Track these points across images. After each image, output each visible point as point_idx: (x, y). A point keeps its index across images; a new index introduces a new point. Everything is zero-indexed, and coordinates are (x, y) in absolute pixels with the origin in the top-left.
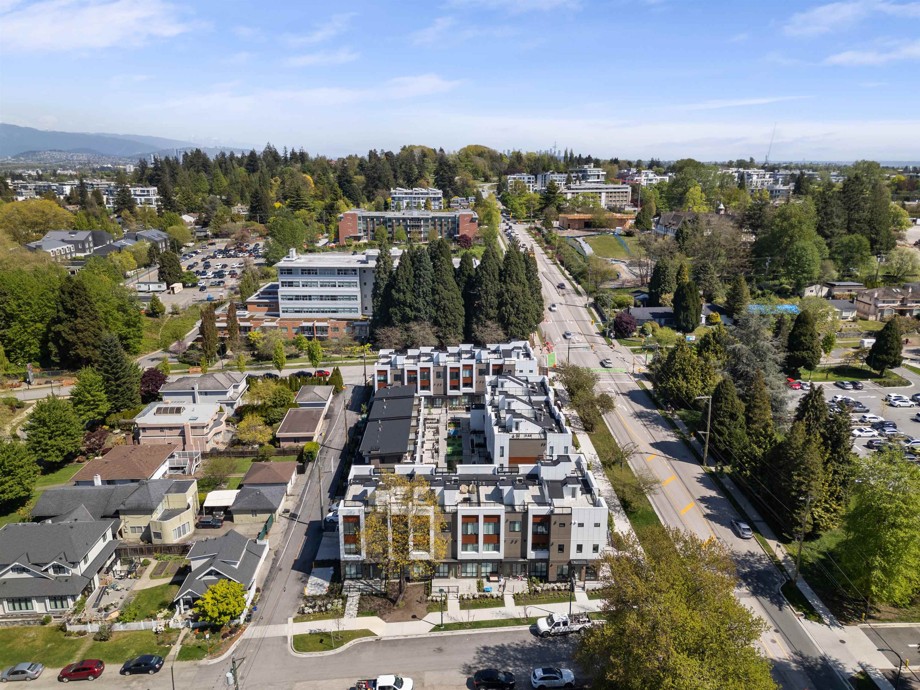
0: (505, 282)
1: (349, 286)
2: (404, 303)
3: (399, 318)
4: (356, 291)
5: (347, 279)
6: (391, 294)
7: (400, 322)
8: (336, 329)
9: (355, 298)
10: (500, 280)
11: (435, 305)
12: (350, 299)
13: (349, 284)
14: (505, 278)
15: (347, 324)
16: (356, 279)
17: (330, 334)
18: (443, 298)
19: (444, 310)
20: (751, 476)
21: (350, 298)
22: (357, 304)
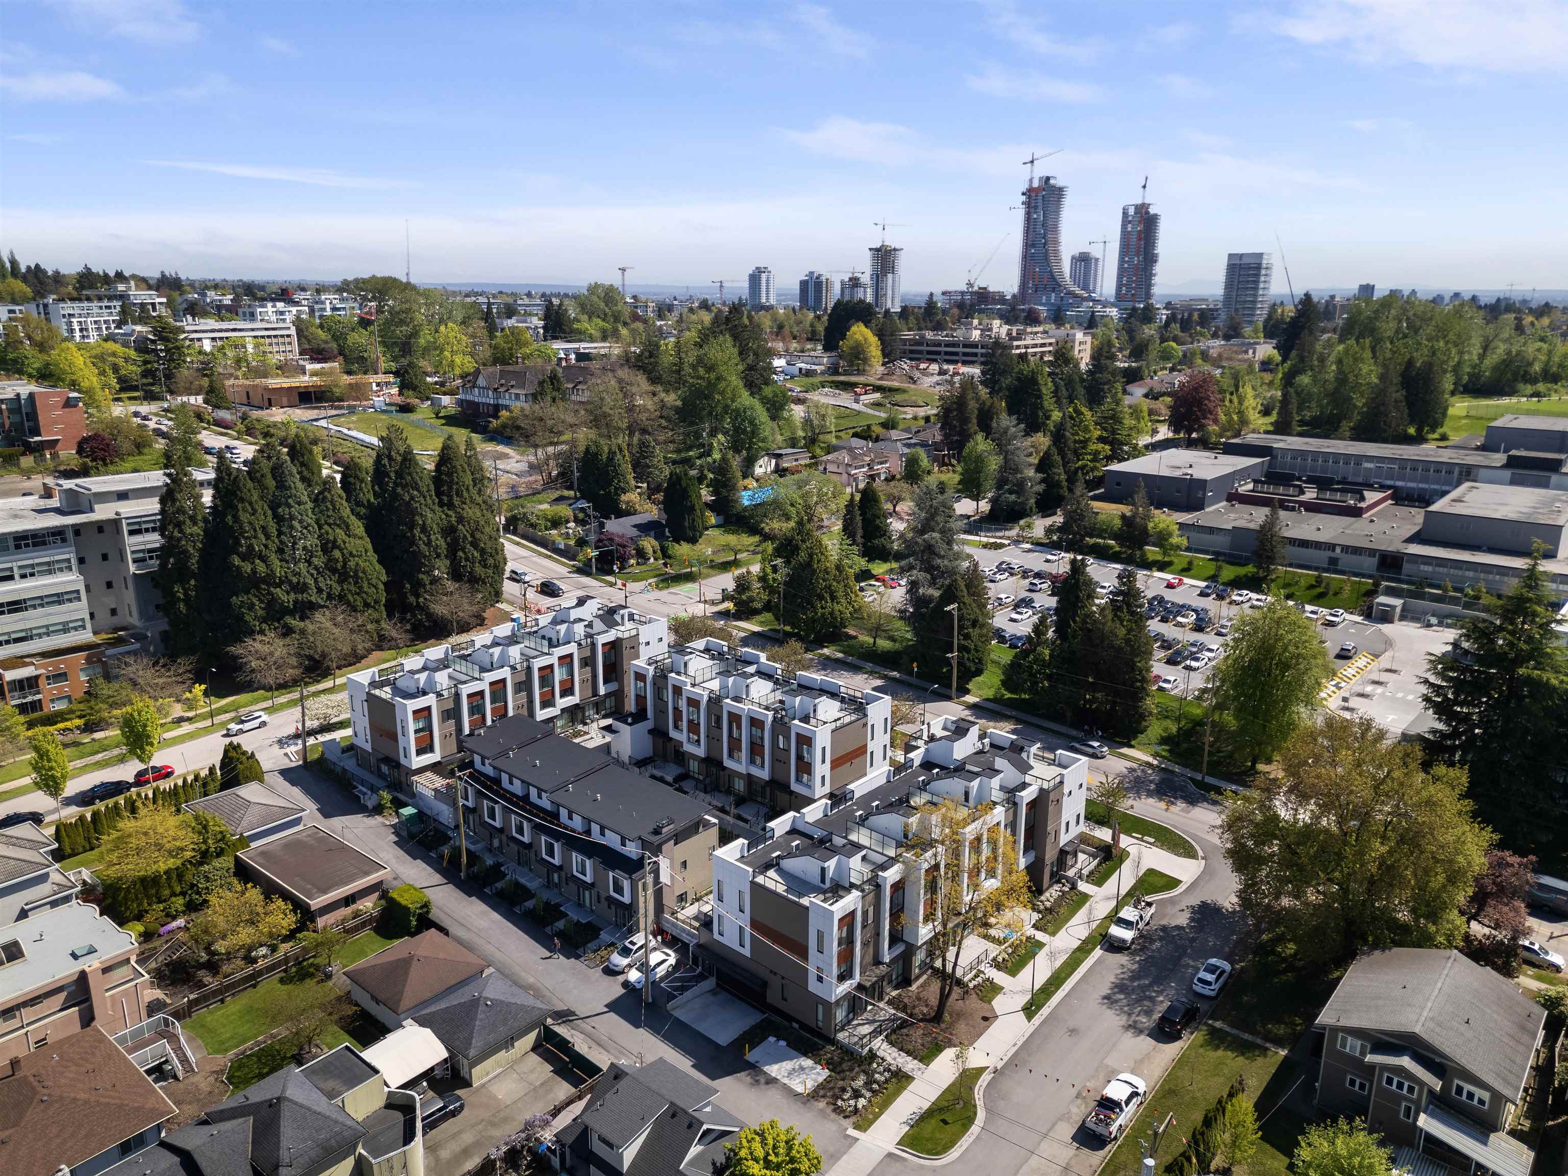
0: (451, 505)
1: (50, 572)
2: (270, 580)
3: (260, 613)
4: (71, 580)
5: (42, 557)
6: (229, 566)
7: (264, 620)
8: (61, 676)
9: (75, 596)
10: (441, 504)
11: (334, 571)
12: (59, 603)
13: (50, 569)
14: (450, 497)
15: (88, 660)
16: (69, 554)
17: (47, 690)
18: (351, 554)
19: (356, 576)
20: (1050, 686)
21: (59, 599)
22: (80, 609)
